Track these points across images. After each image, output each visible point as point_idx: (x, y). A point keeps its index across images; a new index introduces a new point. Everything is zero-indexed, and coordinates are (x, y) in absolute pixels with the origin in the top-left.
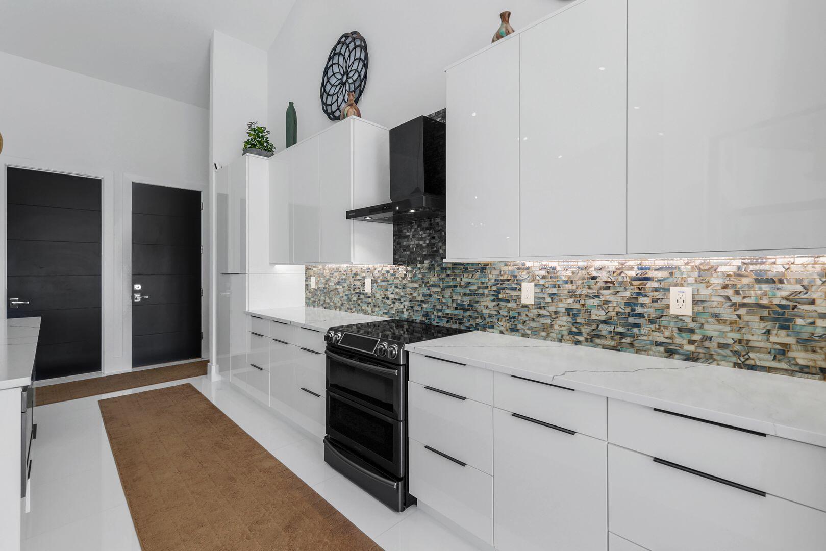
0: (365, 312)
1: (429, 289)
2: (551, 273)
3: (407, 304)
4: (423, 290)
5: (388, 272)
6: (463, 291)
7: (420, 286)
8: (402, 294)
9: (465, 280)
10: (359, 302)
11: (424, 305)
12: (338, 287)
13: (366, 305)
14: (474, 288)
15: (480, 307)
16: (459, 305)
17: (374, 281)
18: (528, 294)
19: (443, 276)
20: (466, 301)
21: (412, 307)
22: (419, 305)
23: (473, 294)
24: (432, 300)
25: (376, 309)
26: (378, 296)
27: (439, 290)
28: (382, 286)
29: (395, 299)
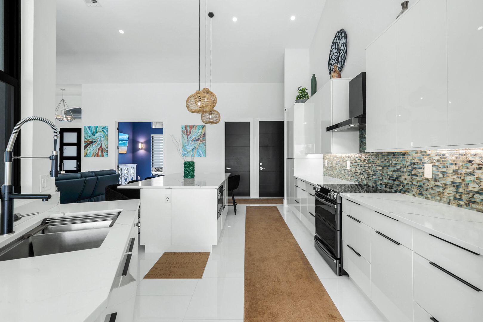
0: (348, 180)
1: (376, 168)
2: (442, 158)
3: (366, 176)
4: (374, 168)
5: (357, 158)
6: (393, 169)
7: (372, 166)
8: (364, 170)
9: (394, 162)
10: (345, 174)
11: (374, 177)
12: (336, 165)
13: (348, 176)
14: (398, 167)
15: (402, 179)
16: (390, 177)
17: (351, 163)
18: (428, 171)
19: (383, 160)
20: (395, 174)
21: (368, 178)
22: (372, 177)
23: (398, 171)
24: (377, 174)
25: (352, 178)
26: (353, 171)
27: (380, 168)
28: (354, 166)
29: (360, 173)
